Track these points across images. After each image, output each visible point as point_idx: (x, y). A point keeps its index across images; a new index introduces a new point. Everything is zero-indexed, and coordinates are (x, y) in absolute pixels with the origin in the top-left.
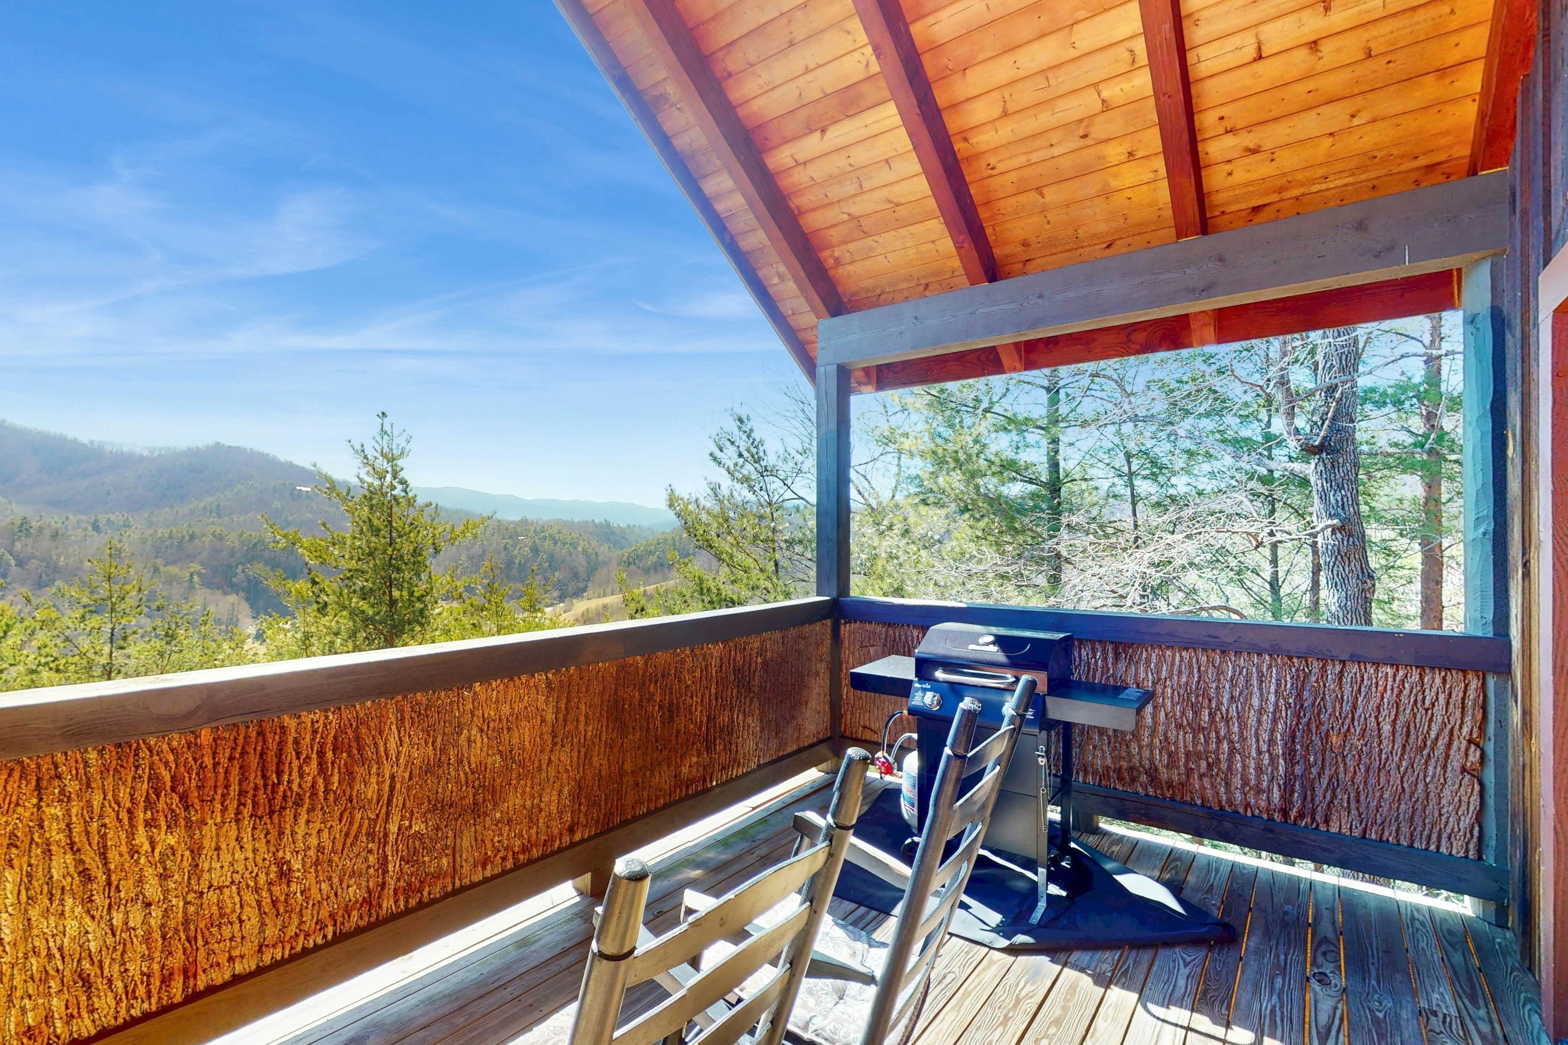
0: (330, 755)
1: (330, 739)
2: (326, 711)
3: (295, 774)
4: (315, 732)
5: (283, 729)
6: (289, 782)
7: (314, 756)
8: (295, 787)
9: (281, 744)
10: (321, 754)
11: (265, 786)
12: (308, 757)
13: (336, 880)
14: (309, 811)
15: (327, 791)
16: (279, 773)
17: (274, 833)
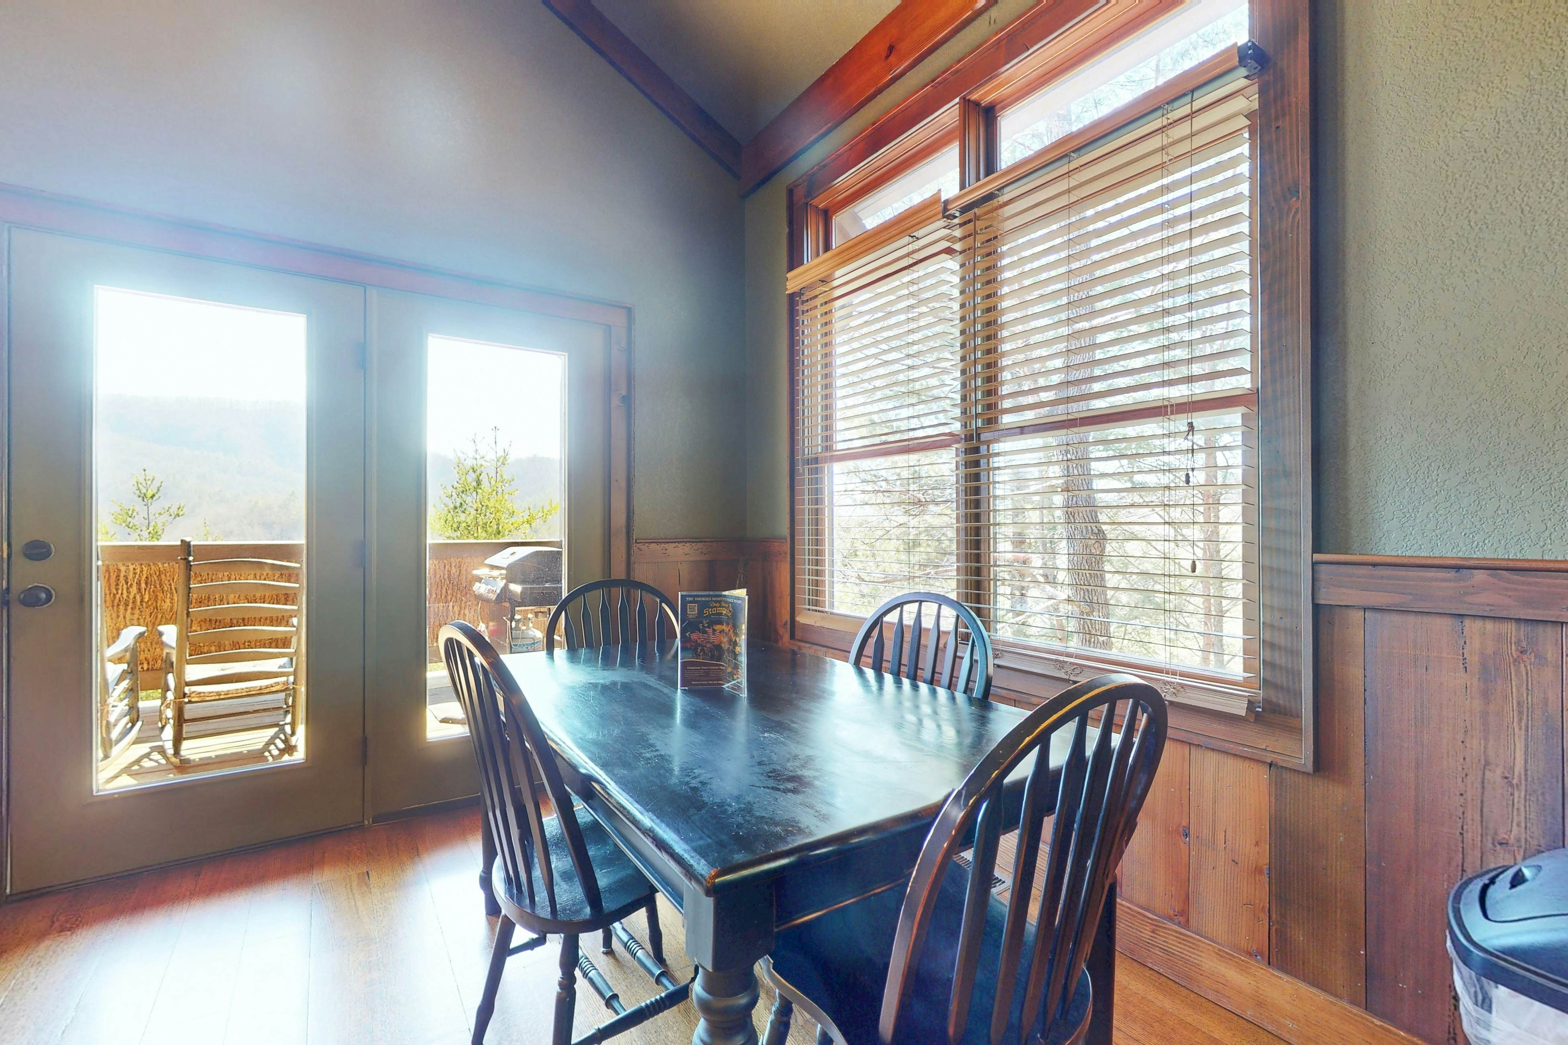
0: (143, 586)
1: (144, 578)
2: (141, 565)
3: (125, 591)
4: (135, 574)
5: (119, 570)
6: (122, 594)
7: (135, 584)
8: (125, 596)
9: (118, 576)
10: (139, 584)
11: (110, 593)
12: (131, 585)
13: (149, 644)
14: (132, 609)
15: (142, 601)
16: (117, 589)
17: (114, 615)
